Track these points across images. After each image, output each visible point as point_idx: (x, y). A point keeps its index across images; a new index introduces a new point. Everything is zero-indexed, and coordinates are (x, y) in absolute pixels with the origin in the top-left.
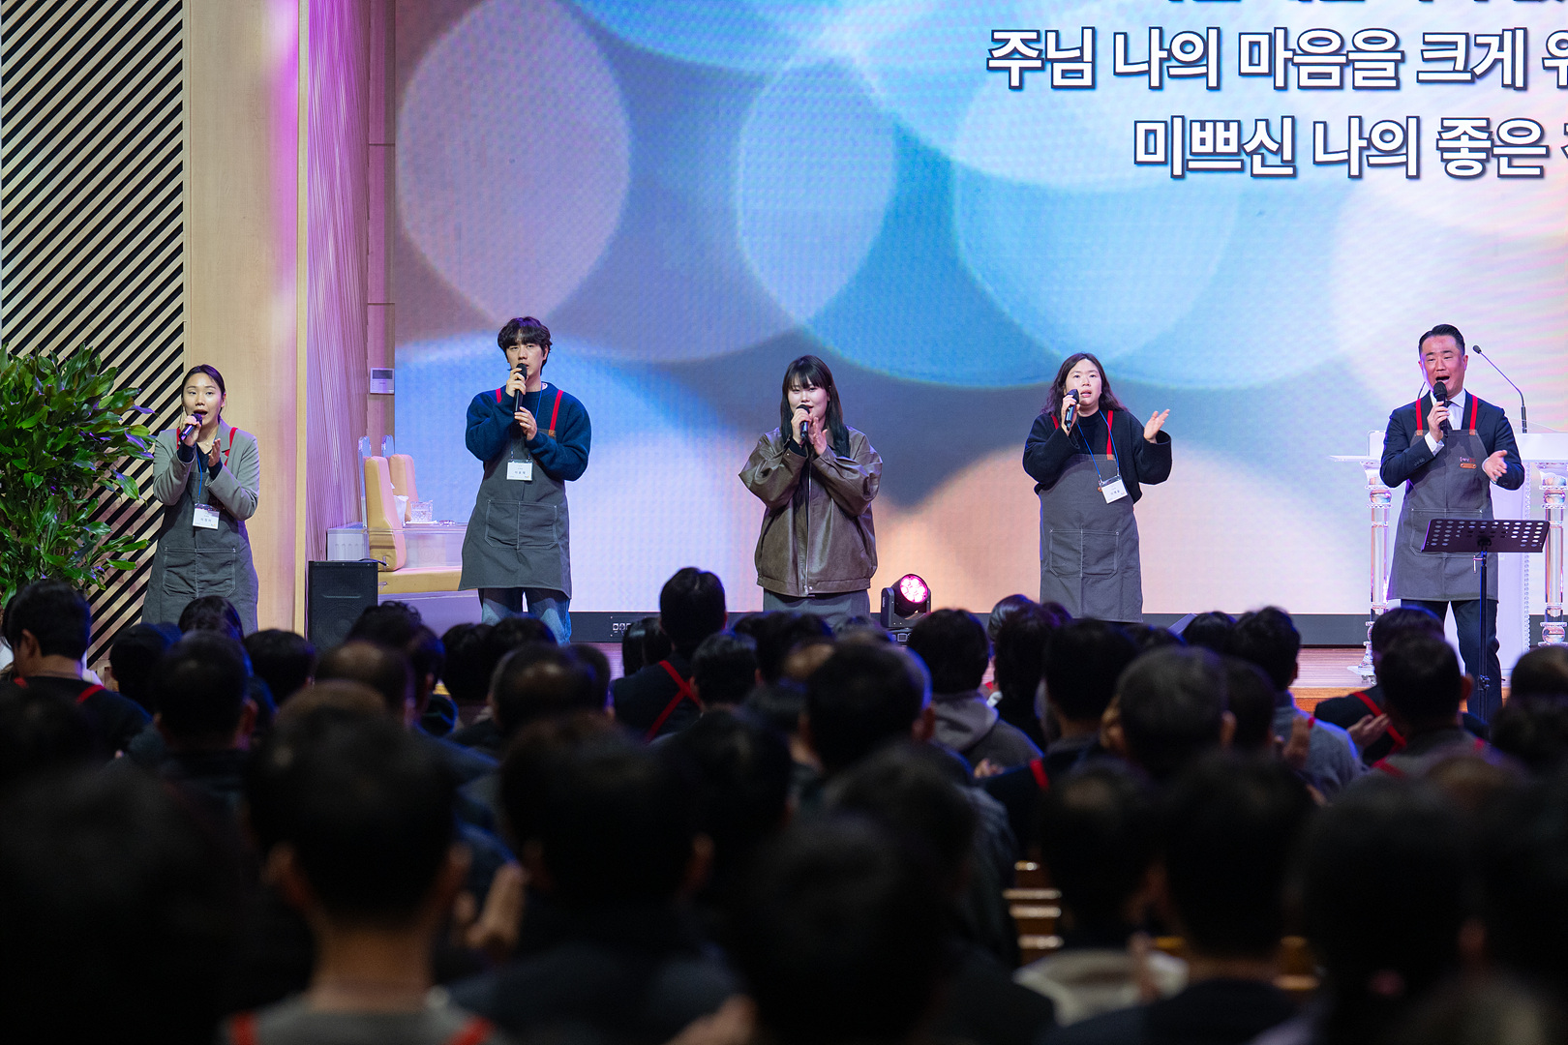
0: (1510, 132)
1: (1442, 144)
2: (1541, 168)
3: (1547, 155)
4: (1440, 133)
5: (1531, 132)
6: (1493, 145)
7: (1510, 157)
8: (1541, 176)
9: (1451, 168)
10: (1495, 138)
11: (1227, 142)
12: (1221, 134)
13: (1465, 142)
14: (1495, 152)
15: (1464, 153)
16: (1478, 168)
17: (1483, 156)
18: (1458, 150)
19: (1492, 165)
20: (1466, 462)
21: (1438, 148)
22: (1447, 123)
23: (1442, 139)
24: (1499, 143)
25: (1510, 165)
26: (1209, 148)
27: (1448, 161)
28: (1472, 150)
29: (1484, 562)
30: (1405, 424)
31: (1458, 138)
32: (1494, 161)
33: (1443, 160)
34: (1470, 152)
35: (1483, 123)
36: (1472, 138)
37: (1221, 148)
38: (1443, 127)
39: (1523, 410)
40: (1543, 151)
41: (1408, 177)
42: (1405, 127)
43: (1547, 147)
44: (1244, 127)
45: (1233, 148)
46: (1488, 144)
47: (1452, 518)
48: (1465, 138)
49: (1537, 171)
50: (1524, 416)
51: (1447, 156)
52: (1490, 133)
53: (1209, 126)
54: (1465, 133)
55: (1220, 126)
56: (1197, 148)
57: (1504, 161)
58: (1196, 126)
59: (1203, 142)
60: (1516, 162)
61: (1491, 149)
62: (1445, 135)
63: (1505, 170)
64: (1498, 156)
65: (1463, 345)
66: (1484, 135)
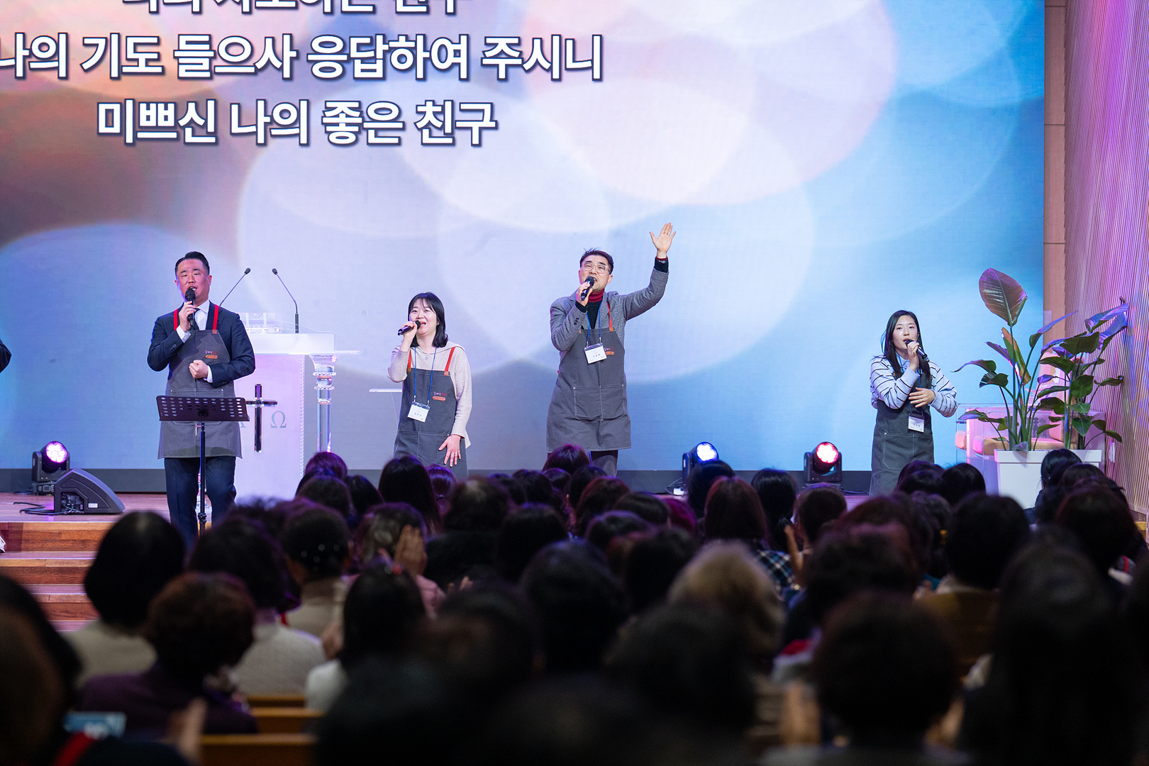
0: (377, 111)
1: (325, 120)
2: (399, 138)
3: (403, 129)
4: (324, 112)
5: (391, 111)
6: (364, 121)
7: (376, 130)
8: (399, 144)
9: (333, 138)
10: (365, 116)
11: (166, 118)
12: (162, 112)
13: (342, 118)
14: (365, 126)
15: (342, 127)
16: (352, 138)
17: (356, 129)
18: (337, 125)
19: (363, 137)
20: (210, 354)
21: (323, 123)
22: (329, 105)
23: (325, 116)
24: (368, 120)
25: (376, 136)
26: (152, 123)
27: (329, 133)
28: (348, 125)
29: (203, 428)
30: (165, 326)
31: (337, 116)
32: (364, 133)
33: (326, 132)
34: (346, 126)
35: (356, 105)
36: (347, 116)
37: (162, 123)
38: (326, 107)
39: (297, 316)
40: (400, 125)
41: (301, 144)
42: (298, 107)
43: (403, 123)
44: (180, 107)
45: (171, 123)
46: (360, 120)
47: (198, 396)
48: (343, 116)
49: (396, 141)
50: (297, 321)
51: (329, 129)
52: (362, 112)
53: (153, 106)
54: (342, 112)
55: (161, 106)
56: (143, 123)
57: (372, 133)
58: (143, 106)
59: (148, 118)
60: (381, 134)
61: (362, 124)
62: (328, 114)
63: (372, 139)
64: (367, 129)
65: (209, 268)
66: (357, 114)
